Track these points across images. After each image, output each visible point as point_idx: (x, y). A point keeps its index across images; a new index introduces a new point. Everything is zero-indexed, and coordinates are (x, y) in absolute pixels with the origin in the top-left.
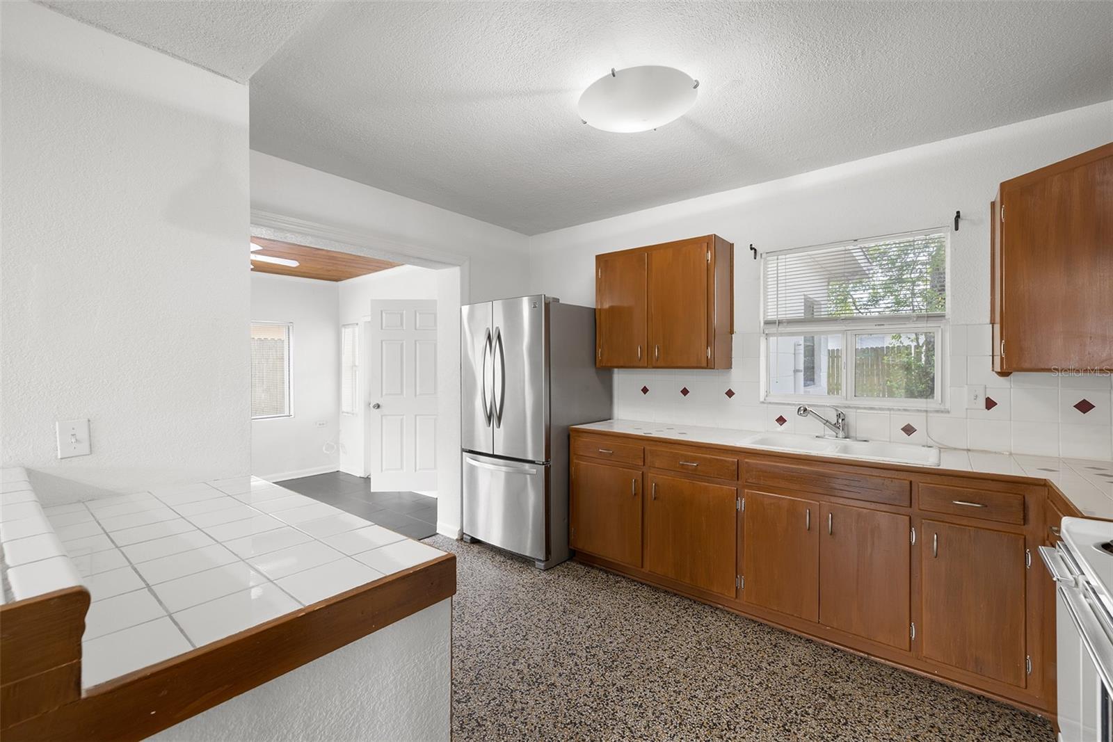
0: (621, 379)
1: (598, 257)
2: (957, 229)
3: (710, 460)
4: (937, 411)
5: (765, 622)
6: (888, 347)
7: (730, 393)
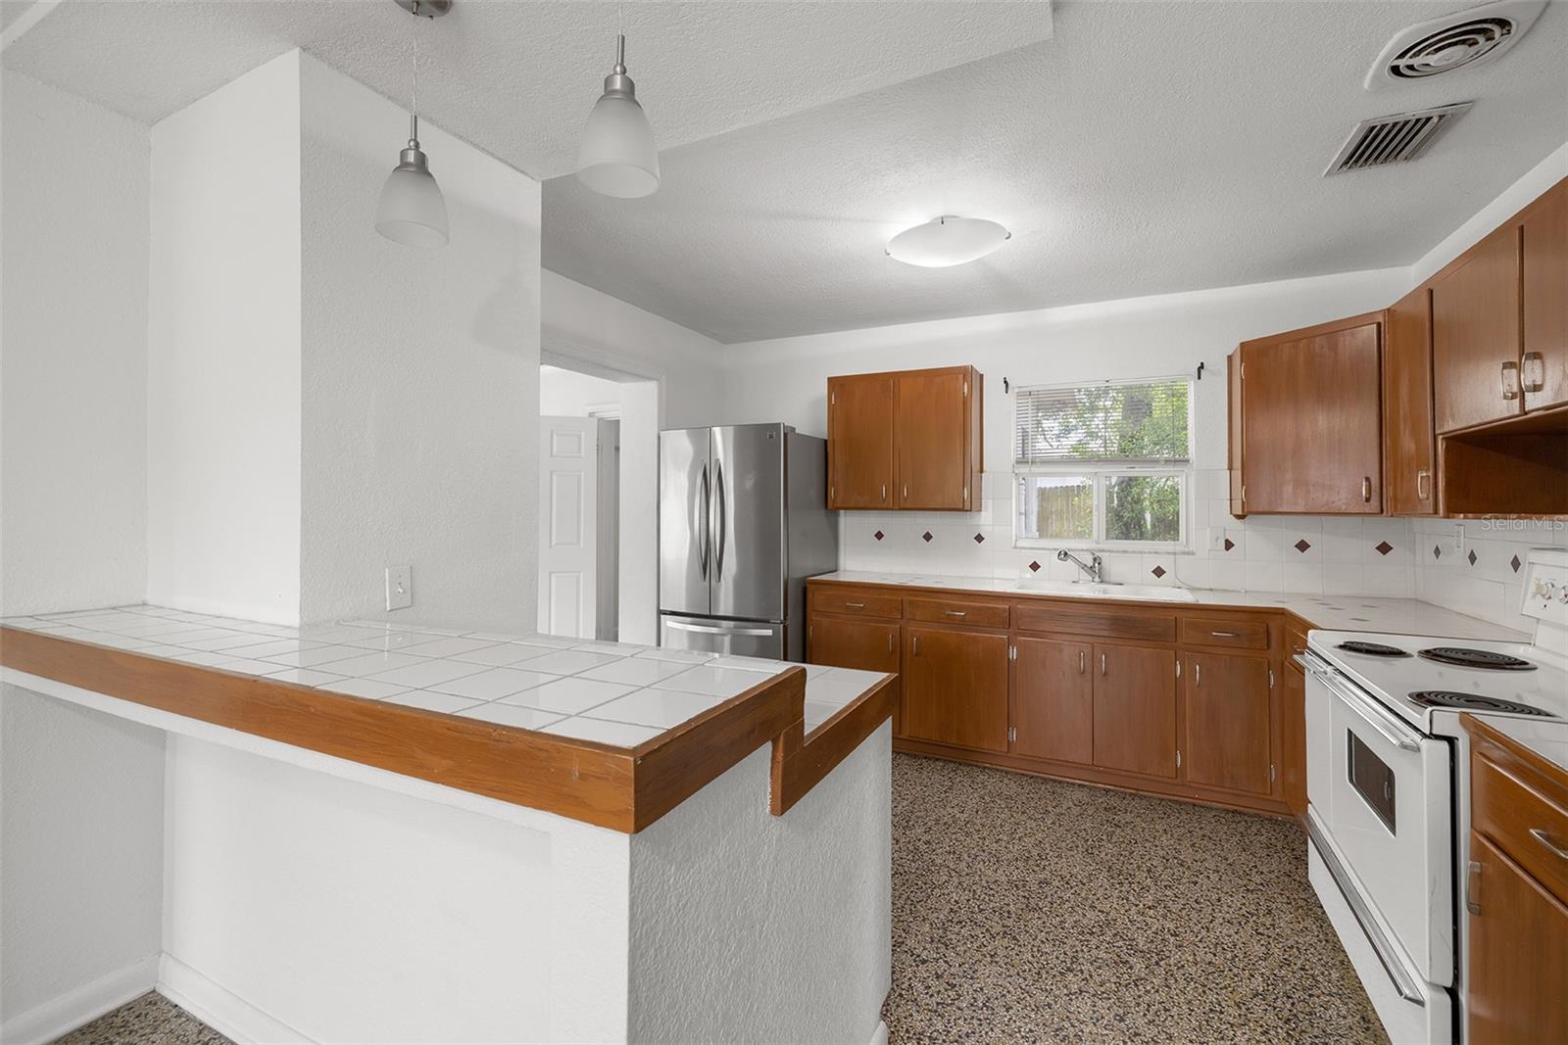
0: (848, 522)
1: (830, 380)
2: (1199, 378)
3: (979, 609)
4: (1184, 553)
5: (1036, 774)
6: (1078, 486)
7: (979, 538)
